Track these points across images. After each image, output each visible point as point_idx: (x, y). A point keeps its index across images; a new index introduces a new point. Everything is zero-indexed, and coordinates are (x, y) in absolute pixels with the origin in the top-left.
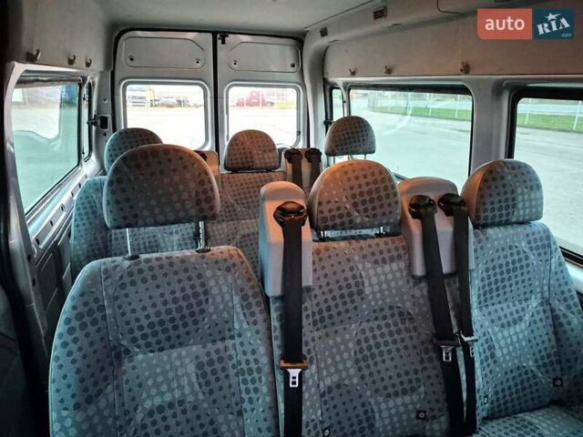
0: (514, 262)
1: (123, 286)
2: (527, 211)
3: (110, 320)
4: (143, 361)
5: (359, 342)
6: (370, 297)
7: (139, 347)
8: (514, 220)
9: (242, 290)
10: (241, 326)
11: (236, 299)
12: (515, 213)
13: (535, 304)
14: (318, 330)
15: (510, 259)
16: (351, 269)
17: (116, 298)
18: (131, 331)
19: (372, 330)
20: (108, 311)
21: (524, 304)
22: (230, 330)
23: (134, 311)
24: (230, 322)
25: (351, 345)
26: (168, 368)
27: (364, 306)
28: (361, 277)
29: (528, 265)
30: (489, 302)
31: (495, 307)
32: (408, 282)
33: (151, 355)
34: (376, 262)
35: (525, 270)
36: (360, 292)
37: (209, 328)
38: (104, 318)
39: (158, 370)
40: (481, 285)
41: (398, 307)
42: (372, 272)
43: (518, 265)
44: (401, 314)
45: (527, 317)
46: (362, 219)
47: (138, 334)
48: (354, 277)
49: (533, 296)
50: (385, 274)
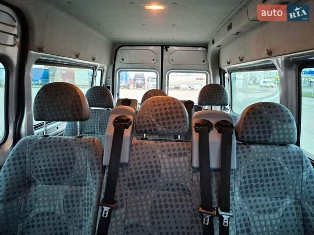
0: (271, 170)
1: (36, 148)
2: (281, 136)
3: (28, 164)
4: (40, 188)
5: (155, 202)
6: (165, 176)
7: (40, 180)
8: (271, 141)
9: (92, 160)
10: (89, 179)
11: (88, 165)
12: (271, 137)
13: (289, 202)
14: (131, 189)
15: (267, 167)
16: (154, 157)
17: (32, 154)
18: (37, 171)
19: (164, 196)
20: (27, 160)
21: (279, 200)
22: (84, 181)
23: (39, 162)
24: (85, 177)
25: (149, 202)
26: (51, 194)
27: (161, 181)
28: (160, 162)
29: (282, 174)
30: (250, 193)
31: (255, 198)
32: (189, 170)
33: (45, 186)
34: (170, 155)
35: (280, 177)
36: (158, 171)
37: (74, 178)
38: (25, 162)
39: (46, 194)
40: (243, 180)
41: (182, 185)
42: (166, 160)
43: (274, 172)
44: (184, 190)
45: (281, 210)
46: (162, 129)
47: (40, 174)
48: (155, 162)
49: (288, 197)
50: (175, 163)
